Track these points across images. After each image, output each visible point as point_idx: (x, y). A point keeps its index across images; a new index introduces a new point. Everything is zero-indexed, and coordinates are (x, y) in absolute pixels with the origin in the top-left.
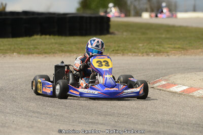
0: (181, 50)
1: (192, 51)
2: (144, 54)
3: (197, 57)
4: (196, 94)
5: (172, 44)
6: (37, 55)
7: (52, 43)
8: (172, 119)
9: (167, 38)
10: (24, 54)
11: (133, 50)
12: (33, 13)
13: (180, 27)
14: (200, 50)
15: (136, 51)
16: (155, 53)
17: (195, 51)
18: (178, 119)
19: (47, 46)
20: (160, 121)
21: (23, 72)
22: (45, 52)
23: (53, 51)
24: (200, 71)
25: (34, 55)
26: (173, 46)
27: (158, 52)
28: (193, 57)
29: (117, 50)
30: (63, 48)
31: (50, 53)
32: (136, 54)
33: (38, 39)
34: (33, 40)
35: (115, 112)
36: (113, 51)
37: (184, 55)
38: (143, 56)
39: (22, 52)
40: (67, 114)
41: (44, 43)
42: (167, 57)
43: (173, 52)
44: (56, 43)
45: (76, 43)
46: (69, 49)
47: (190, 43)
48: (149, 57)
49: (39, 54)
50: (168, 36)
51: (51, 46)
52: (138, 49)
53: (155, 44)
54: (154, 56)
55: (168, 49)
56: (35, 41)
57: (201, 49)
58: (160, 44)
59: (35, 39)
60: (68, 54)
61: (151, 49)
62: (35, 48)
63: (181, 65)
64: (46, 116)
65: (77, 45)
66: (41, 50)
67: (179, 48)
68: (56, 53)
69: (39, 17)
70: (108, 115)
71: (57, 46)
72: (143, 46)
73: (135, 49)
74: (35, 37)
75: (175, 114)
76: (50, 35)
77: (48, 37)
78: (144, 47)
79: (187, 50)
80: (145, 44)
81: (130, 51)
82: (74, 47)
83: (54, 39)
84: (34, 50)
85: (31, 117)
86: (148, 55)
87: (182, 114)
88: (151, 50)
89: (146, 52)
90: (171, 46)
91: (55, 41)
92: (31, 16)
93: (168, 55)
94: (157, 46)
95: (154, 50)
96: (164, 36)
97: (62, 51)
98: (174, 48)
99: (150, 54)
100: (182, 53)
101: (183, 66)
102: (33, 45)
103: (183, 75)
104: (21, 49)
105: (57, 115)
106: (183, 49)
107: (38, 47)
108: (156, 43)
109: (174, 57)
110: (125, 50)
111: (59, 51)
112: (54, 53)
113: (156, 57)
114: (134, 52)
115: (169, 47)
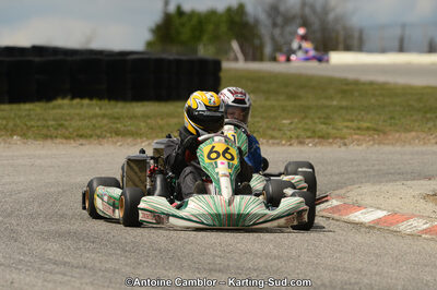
0: (371, 132)
1: (397, 135)
2: (294, 141)
3: (408, 148)
4: (404, 227)
5: (352, 121)
6: (64, 141)
7: (96, 116)
8: (353, 281)
9: (341, 108)
10: (35, 139)
11: (270, 132)
12: (55, 51)
13: (371, 83)
14: (414, 134)
15: (275, 134)
16: (317, 140)
17: (403, 135)
18: (366, 281)
19: (85, 122)
20: (328, 284)
21: (33, 178)
22: (81, 135)
23: (98, 132)
24: (414, 179)
25: (58, 141)
26: (354, 124)
27: (323, 138)
28: (398, 149)
30: (119, 126)
31: (91, 136)
32: (276, 141)
33: (65, 107)
34: (54, 108)
35: (231, 264)
37: (379, 144)
38: (291, 145)
39: (30, 134)
40: (128, 269)
41: (79, 114)
42: (343, 148)
43: (356, 137)
44: (104, 116)
45: (146, 117)
46: (133, 128)
47: (391, 118)
48: (305, 148)
49: (67, 138)
50: (344, 103)
51: (94, 121)
52: (280, 130)
53: (317, 121)
54: (315, 145)
55: (345, 130)
56: (59, 111)
57: (417, 131)
58: (327, 120)
59: (60, 107)
60: (129, 140)
61: (307, 130)
62: (61, 125)
63: (373, 166)
64: (82, 271)
65: (149, 121)
66: (71, 130)
67: (368, 129)
68: (104, 137)
69: (69, 58)
70: (215, 271)
71: (105, 121)
72: (291, 123)
73: (274, 129)
74: (59, 101)
75: (360, 270)
76: (91, 98)
77: (86, 102)
78: (292, 126)
79: (384, 133)
80: (296, 120)
82: (143, 124)
83: (100, 108)
84: (56, 129)
85: (51, 273)
86: (301, 143)
87: (374, 269)
88: (309, 134)
89: (297, 137)
90: (349, 124)
91: (103, 111)
92: (52, 58)
93: (345, 145)
94: (322, 123)
95: (314, 132)
96: (335, 103)
97: (117, 133)
98: (359, 129)
99: (307, 141)
100: (374, 140)
101: (377, 167)
102: (54, 120)
103: (377, 187)
104: (29, 128)
105: (106, 270)
106: (377, 132)
107: (66, 123)
108: (319, 118)
109: (356, 147)
111: (111, 133)
112: (99, 137)
113: (319, 148)
114: (272, 137)
115: (347, 127)
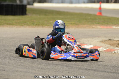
29: (39, 24)
36: (37, 24)
43: (71, 26)
52: (50, 24)
67: (74, 24)
72: (53, 22)
79: (79, 25)
81: (46, 25)
93: (68, 28)
100: (76, 27)
110: (43, 24)
115: (68, 23)
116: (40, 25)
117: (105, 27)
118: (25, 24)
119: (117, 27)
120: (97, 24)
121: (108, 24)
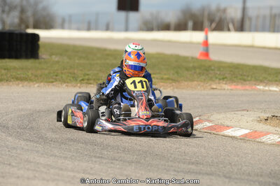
0: (171, 81)
1: (186, 83)
14: (196, 83)
29: (88, 79)
36: (83, 80)
37: (177, 88)
43: (162, 84)
67: (168, 79)
68: (10, 81)
79: (178, 82)
97: (17, 79)
98: (162, 79)
100: (173, 86)
106: (174, 81)
112: (7, 81)
116: (92, 82)
117: (239, 87)
118: (56, 80)
119: (267, 88)
120: (220, 79)
121: (245, 80)
